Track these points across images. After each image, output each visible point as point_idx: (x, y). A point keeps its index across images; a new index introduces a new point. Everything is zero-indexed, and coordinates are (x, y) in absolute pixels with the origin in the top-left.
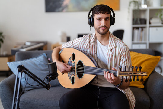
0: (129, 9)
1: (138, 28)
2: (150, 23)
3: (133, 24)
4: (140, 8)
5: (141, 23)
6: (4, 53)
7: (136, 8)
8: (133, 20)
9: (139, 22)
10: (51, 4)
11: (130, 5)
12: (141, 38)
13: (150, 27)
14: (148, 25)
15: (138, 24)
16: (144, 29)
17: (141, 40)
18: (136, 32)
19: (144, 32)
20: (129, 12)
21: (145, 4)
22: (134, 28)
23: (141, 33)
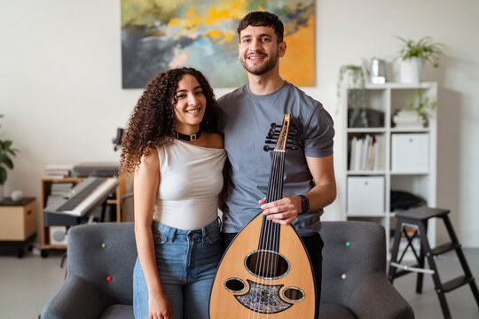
0: (339, 87)
1: (361, 136)
2: (393, 125)
3: (349, 126)
4: (368, 86)
5: (370, 125)
6: (15, 196)
7: (358, 86)
8: (350, 112)
9: (365, 121)
10: (138, 68)
11: (341, 78)
12: (370, 162)
13: (392, 133)
14: (387, 129)
15: (363, 126)
16: (378, 138)
17: (372, 169)
18: (357, 144)
19: (376, 145)
20: (339, 94)
21: (380, 75)
22: (350, 136)
23: (371, 147)
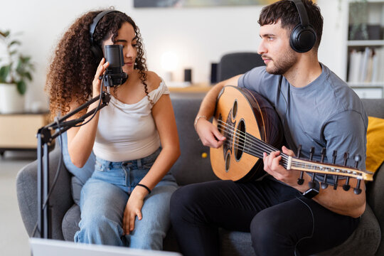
1: (361, 49)
3: (349, 39)
5: (370, 38)
8: (350, 28)
9: (365, 34)
12: (369, 75)
15: (363, 39)
16: (377, 52)
17: (371, 80)
18: (357, 57)
19: (376, 58)
22: (350, 50)
23: (370, 60)
